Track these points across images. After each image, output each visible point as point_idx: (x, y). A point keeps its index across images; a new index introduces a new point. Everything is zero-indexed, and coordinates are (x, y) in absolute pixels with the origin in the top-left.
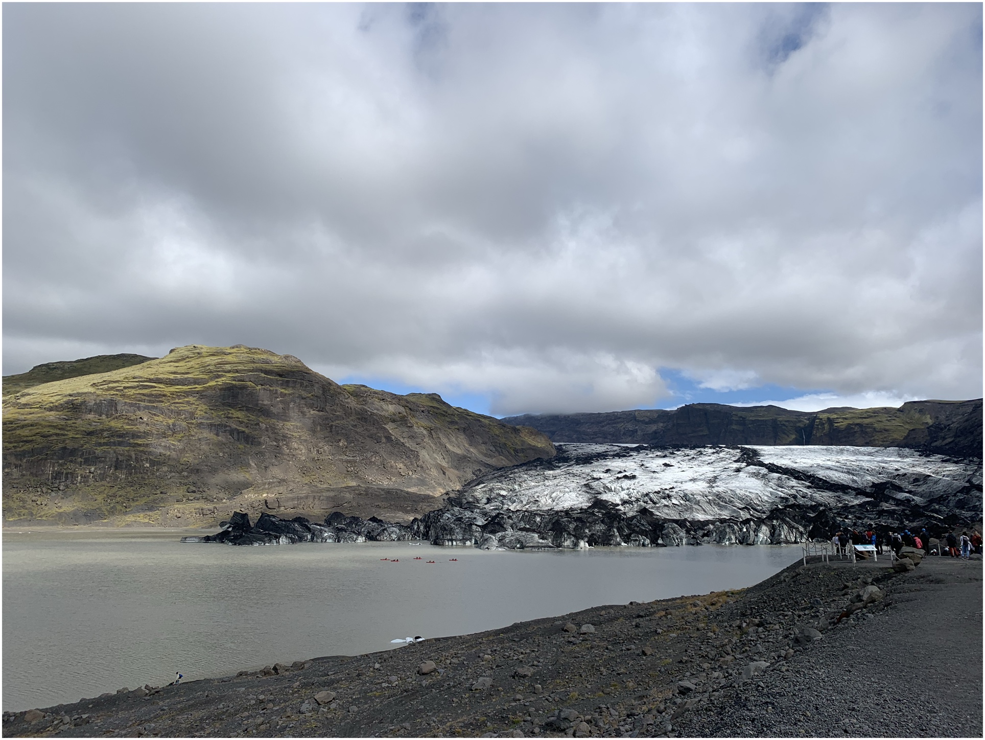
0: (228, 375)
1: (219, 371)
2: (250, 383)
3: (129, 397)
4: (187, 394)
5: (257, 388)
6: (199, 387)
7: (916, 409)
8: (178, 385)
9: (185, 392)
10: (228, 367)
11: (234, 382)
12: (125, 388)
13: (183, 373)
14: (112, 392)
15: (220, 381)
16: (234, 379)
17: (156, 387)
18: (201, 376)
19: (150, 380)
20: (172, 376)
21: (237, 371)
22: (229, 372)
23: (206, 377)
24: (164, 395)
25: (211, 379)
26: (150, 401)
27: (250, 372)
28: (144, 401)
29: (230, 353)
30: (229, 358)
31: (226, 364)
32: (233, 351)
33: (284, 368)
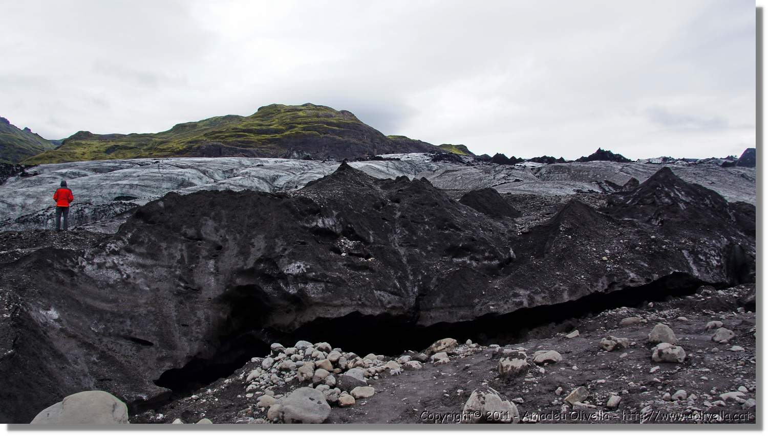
0: (300, 126)
1: (293, 123)
2: (316, 132)
3: (229, 144)
4: (270, 141)
5: (321, 136)
6: (278, 136)
8: (264, 134)
9: (268, 140)
10: (299, 120)
12: (226, 137)
13: (267, 125)
14: (217, 140)
15: (294, 131)
16: (304, 129)
17: (247, 136)
18: (281, 127)
19: (244, 131)
20: (259, 128)
21: (306, 123)
22: (300, 123)
23: (283, 128)
24: (253, 142)
25: (287, 130)
26: (243, 147)
27: (316, 123)
28: (239, 146)
29: (301, 110)
30: (301, 113)
31: (298, 118)
32: (303, 108)
33: (341, 120)
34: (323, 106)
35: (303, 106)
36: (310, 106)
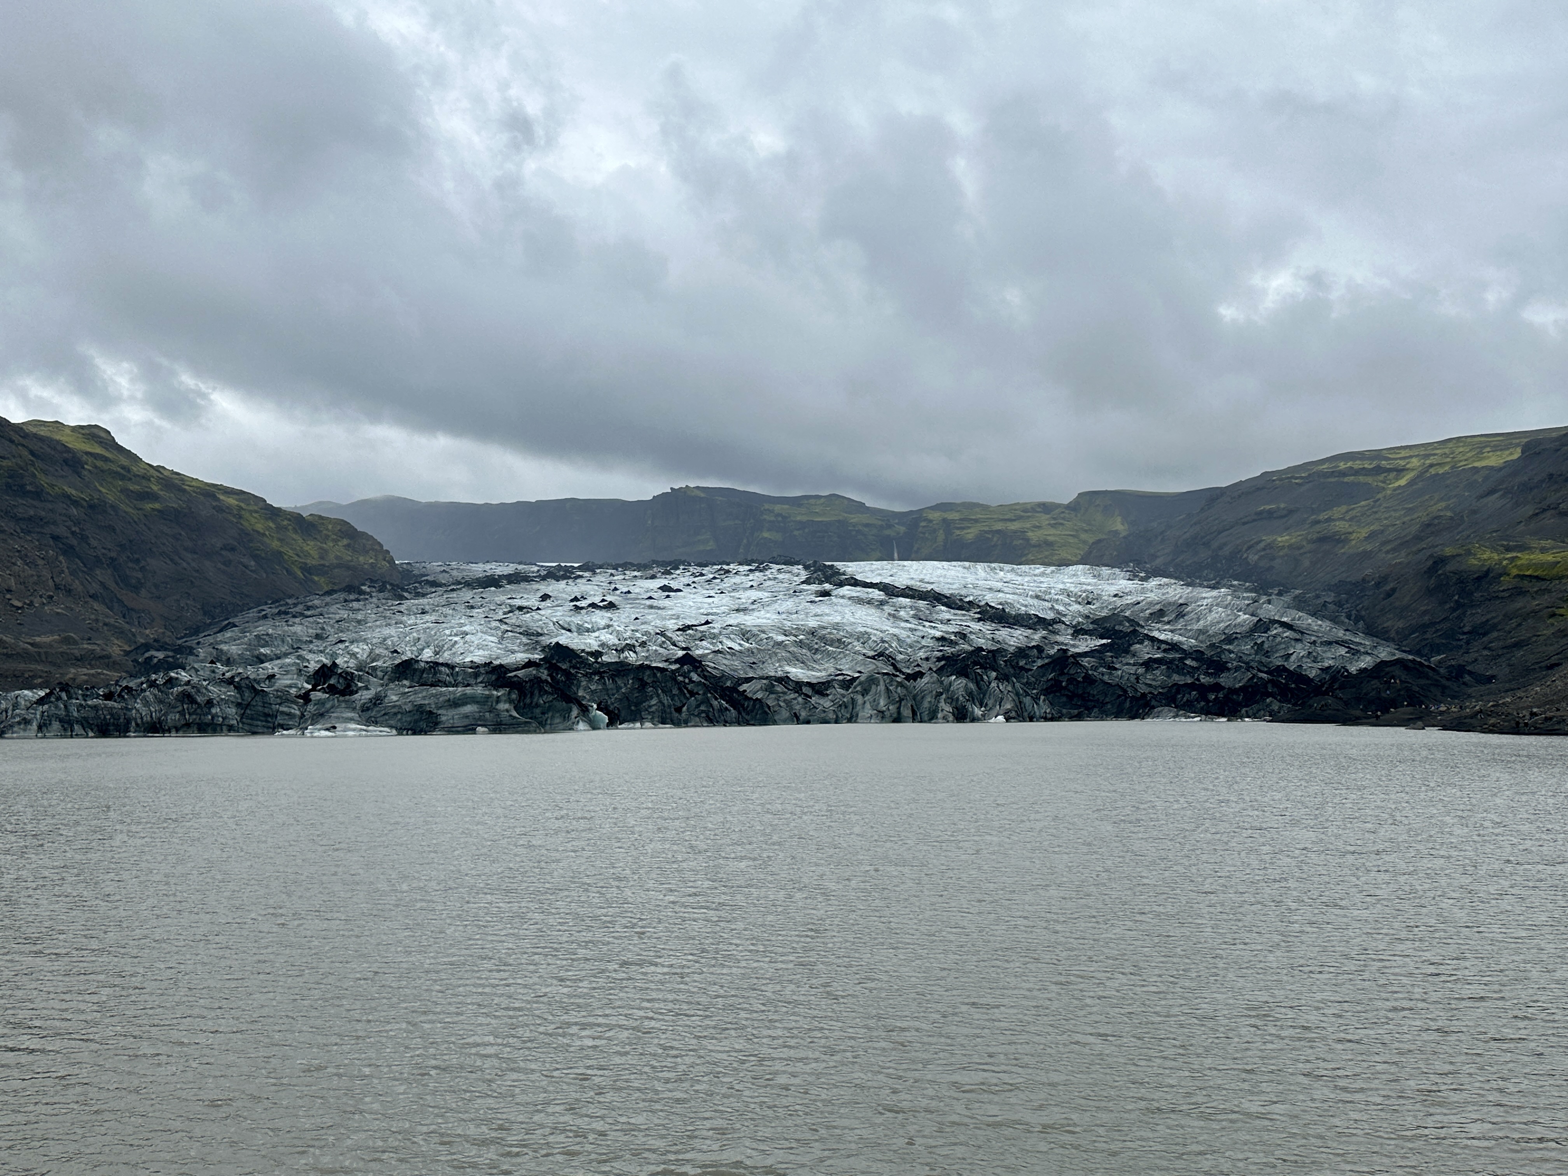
7: (1098, 505)
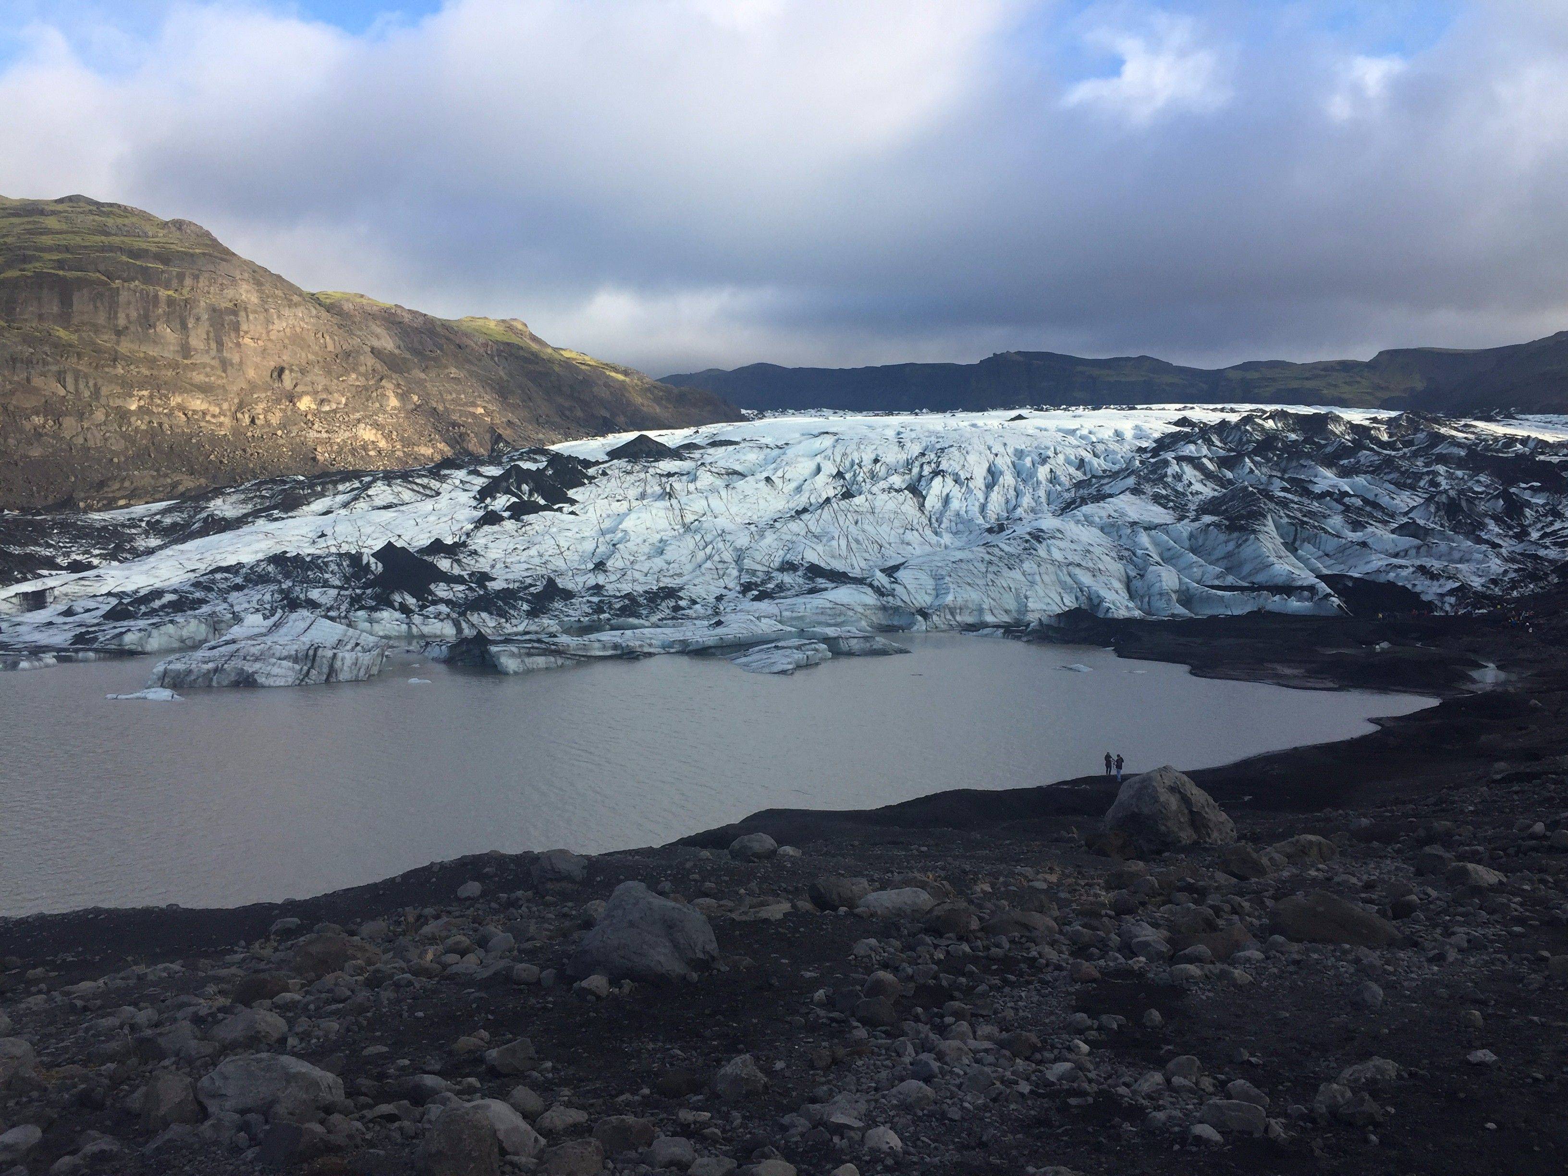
0: (47, 256)
1: (26, 249)
2: (98, 274)
5: (115, 286)
7: (1400, 363)
10: (47, 240)
11: (61, 273)
15: (30, 270)
16: (61, 265)
21: (67, 249)
22: (50, 249)
25: (10, 265)
27: (97, 251)
29: (53, 213)
30: (52, 222)
31: (41, 234)
32: (60, 207)
33: (172, 246)
34: (119, 206)
35: (61, 201)
36: (82, 204)
